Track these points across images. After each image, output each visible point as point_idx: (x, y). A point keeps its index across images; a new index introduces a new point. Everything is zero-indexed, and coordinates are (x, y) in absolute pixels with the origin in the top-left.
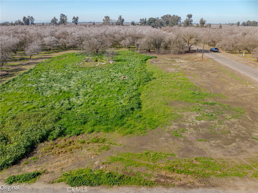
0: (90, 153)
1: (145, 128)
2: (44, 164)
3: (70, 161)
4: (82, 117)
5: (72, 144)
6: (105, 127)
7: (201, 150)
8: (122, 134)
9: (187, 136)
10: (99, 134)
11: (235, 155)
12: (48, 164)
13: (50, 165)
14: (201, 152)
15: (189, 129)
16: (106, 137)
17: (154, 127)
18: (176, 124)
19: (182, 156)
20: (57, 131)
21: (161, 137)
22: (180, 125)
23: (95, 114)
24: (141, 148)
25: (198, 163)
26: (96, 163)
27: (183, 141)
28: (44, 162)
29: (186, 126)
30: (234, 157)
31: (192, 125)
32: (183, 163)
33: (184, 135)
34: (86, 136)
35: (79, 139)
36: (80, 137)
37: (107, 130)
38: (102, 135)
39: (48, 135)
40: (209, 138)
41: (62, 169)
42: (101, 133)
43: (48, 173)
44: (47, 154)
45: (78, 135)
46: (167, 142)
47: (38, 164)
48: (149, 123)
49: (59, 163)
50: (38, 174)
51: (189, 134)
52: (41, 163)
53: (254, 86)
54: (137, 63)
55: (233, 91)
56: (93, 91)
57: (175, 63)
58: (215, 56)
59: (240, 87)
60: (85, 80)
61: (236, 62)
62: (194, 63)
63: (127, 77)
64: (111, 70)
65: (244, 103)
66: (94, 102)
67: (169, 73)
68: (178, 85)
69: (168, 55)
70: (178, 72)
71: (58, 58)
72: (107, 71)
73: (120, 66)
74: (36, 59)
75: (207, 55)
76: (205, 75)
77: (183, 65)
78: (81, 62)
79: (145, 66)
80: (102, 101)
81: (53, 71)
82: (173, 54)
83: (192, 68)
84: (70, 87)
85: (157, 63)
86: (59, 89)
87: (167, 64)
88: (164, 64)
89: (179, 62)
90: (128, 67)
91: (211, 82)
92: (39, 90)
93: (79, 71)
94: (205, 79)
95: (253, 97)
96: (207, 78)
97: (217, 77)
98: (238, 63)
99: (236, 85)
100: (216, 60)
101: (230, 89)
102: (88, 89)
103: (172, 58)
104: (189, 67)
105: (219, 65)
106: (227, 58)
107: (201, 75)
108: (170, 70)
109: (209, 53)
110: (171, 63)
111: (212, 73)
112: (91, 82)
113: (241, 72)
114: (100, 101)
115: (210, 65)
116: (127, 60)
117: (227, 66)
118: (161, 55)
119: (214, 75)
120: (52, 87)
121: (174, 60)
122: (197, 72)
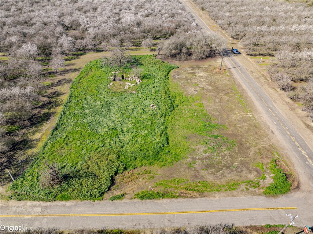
0: (144, 181)
1: (172, 162)
2: (123, 189)
3: (136, 187)
4: (133, 155)
5: (133, 176)
6: (149, 162)
7: (203, 176)
8: (159, 167)
10: (146, 167)
11: (219, 179)
12: (125, 189)
13: (127, 190)
14: (203, 177)
15: (198, 161)
16: (151, 170)
17: (178, 160)
18: (191, 157)
19: (193, 181)
20: (122, 168)
21: (181, 168)
22: (193, 158)
23: (140, 151)
24: (171, 176)
25: (200, 185)
26: (149, 187)
27: (194, 171)
28: (122, 188)
29: (196, 158)
30: (218, 180)
31: (200, 158)
32: (192, 185)
33: (195, 166)
34: (139, 169)
35: (136, 172)
36: (136, 170)
37: (151, 164)
38: (148, 168)
39: (118, 170)
40: (208, 168)
41: (133, 191)
42: (148, 167)
43: (127, 194)
44: (122, 183)
45: (134, 169)
46: (185, 171)
47: (120, 189)
48: (175, 158)
49: (130, 188)
50: (123, 195)
51: (198, 165)
52: (121, 188)
53: (252, 114)
54: (160, 81)
55: (235, 120)
56: (133, 127)
57: (195, 78)
58: (234, 63)
59: (241, 115)
60: (123, 111)
61: (250, 75)
62: (212, 77)
63: (155, 105)
64: (140, 95)
65: (239, 134)
66: (137, 139)
67: (189, 96)
68: (195, 115)
69: (189, 61)
70: (197, 94)
71: (85, 72)
72: (137, 97)
73: (147, 87)
74: (62, 72)
75: (227, 61)
76: (218, 98)
77: (202, 82)
78: (110, 82)
79: (168, 86)
80: (141, 138)
81: (90, 98)
82: (194, 60)
83: (209, 87)
84: (113, 122)
85: (178, 78)
86: (107, 125)
87: (188, 79)
88: (185, 79)
89: (198, 76)
90: (154, 88)
91: (221, 109)
92: (91, 126)
93: (113, 98)
94: (217, 104)
95: (247, 128)
96: (219, 103)
97: (228, 101)
98: (251, 77)
99: (239, 113)
100: (233, 70)
101: (233, 118)
102: (128, 123)
103: (193, 68)
104: (206, 86)
105: (234, 80)
106: (243, 68)
107: (215, 99)
108: (190, 90)
109: (229, 56)
110: (191, 77)
111: (225, 95)
112: (128, 114)
113: (248, 94)
114: (140, 138)
115: (226, 82)
116: (151, 74)
117: (240, 84)
118: (183, 62)
119: (226, 98)
120: (100, 122)
121: (194, 73)
122: (212, 94)
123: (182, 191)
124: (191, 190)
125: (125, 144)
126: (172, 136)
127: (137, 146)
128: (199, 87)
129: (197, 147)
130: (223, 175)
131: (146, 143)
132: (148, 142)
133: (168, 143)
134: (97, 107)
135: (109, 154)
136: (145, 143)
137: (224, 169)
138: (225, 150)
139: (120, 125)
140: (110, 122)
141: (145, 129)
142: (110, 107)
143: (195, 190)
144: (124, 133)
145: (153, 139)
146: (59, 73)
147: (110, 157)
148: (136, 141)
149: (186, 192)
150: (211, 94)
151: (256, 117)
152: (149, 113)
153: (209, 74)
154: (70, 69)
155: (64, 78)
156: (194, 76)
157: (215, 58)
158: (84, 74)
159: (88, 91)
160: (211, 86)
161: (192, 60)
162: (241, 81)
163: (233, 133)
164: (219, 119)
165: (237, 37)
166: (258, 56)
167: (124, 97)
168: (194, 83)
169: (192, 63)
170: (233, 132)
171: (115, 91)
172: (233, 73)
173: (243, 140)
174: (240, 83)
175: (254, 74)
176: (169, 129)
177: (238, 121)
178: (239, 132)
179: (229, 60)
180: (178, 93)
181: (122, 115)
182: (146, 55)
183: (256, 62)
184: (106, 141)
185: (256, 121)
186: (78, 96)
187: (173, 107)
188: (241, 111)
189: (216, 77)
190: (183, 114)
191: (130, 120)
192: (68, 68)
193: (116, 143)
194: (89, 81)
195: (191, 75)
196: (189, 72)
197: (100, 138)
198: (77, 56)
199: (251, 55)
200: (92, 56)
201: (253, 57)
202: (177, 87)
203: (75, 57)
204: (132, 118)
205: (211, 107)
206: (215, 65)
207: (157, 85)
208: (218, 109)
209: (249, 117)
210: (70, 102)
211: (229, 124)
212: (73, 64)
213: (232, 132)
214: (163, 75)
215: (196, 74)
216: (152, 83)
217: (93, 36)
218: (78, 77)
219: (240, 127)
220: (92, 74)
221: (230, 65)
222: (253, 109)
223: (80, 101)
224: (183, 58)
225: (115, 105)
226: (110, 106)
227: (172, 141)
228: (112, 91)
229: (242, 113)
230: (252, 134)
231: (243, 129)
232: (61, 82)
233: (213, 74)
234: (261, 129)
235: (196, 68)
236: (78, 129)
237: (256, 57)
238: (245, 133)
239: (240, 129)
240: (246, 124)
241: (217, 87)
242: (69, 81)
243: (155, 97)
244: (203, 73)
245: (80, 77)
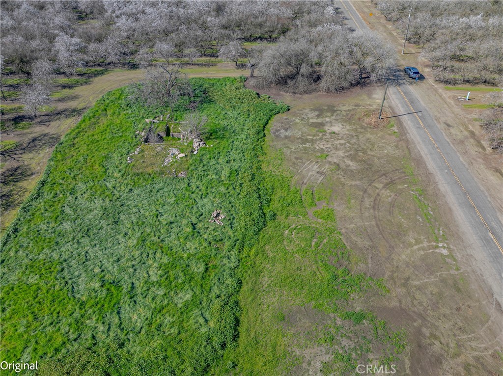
53: (449, 248)
54: (246, 144)
55: (408, 265)
56: (159, 279)
57: (321, 139)
58: (409, 100)
59: (423, 249)
60: (146, 229)
61: (444, 135)
62: (361, 136)
63: (223, 213)
64: (194, 183)
65: (414, 312)
66: (162, 318)
67: (304, 187)
68: (313, 244)
69: (314, 94)
70: (322, 183)
71: (90, 119)
72: (186, 190)
73: (213, 162)
74: (47, 117)
75: (394, 96)
76: (370, 196)
77: (337, 149)
78: (136, 145)
79: (261, 158)
80: (174, 316)
81: (85, 187)
82: (325, 92)
83: (351, 163)
84: (118, 260)
85: (286, 137)
86: (100, 270)
87: (307, 141)
88: (300, 141)
89: (330, 133)
90: (228, 165)
91: (376, 229)
92: (66, 273)
93: (133, 188)
94: (367, 214)
95: (435, 290)
96: (372, 211)
97: (392, 205)
98: (446, 138)
99: (418, 242)
100: (407, 121)
101: (404, 257)
102: (150, 267)
103: (320, 112)
104: (345, 160)
105: (407, 147)
106: (430, 115)
107: (363, 198)
108: (308, 171)
109: (400, 85)
110: (314, 136)
111: (386, 186)
112: (155, 239)
113: (440, 186)
114: (170, 315)
115: (389, 150)
116: (229, 127)
117: (421, 157)
118: (300, 96)
119: (387, 195)
120: (87, 260)
121: (323, 124)
122: (358, 183)
126: (250, 313)
127: (157, 342)
128: (330, 163)
129: (307, 353)
131: (182, 336)
132: (186, 331)
133: (236, 337)
134: (91, 216)
136: (179, 333)
139: (131, 270)
140: (111, 261)
141: (187, 286)
145: (202, 320)
146: (39, 120)
148: (160, 326)
150: (354, 183)
151: (458, 256)
152: (206, 236)
153: (354, 127)
154: (65, 110)
155: (47, 131)
156: (321, 132)
157: (369, 88)
158: (88, 122)
159: (84, 169)
160: (357, 161)
161: (320, 91)
162: (423, 150)
163: (401, 307)
164: (370, 261)
165: (416, 39)
166: (460, 86)
167: (157, 187)
168: (318, 151)
169: (320, 99)
170: (400, 302)
171: (141, 171)
172: (407, 127)
173: (424, 330)
174: (422, 154)
175: (452, 130)
176: (245, 287)
177: (415, 267)
178: (415, 302)
179: (399, 92)
180: (280, 179)
182: (224, 79)
183: (455, 98)
184: (88, 322)
185: (458, 269)
186: (61, 181)
187: (262, 220)
188: (422, 237)
189: (368, 136)
190: (285, 243)
191: (158, 255)
192: (61, 106)
194: (93, 142)
195: (314, 131)
196: (311, 121)
198: (89, 77)
199: (447, 82)
200: (118, 79)
201: (450, 86)
202: (280, 162)
203: (84, 79)
204: (164, 250)
205: (352, 223)
206: (367, 105)
207: (237, 157)
208: (369, 229)
209: (442, 255)
210: (37, 198)
211: (392, 278)
212: (75, 98)
213: (397, 304)
214: (253, 131)
215: (326, 128)
216: (225, 150)
218: (73, 131)
219: (419, 288)
220: (104, 122)
221: (400, 106)
222: (452, 234)
223: (61, 196)
224: (302, 88)
225: (134, 210)
226: (122, 214)
227: (248, 330)
228: (135, 171)
229: (425, 244)
230: (448, 312)
231: (426, 294)
232: (37, 142)
233: (362, 127)
234: (470, 297)
235: (327, 111)
236: (33, 279)
237: (457, 87)
238: (430, 308)
239: (418, 295)
240: (433, 279)
241: (370, 165)
242: (54, 140)
243: (227, 189)
244: (340, 124)
245: (77, 131)
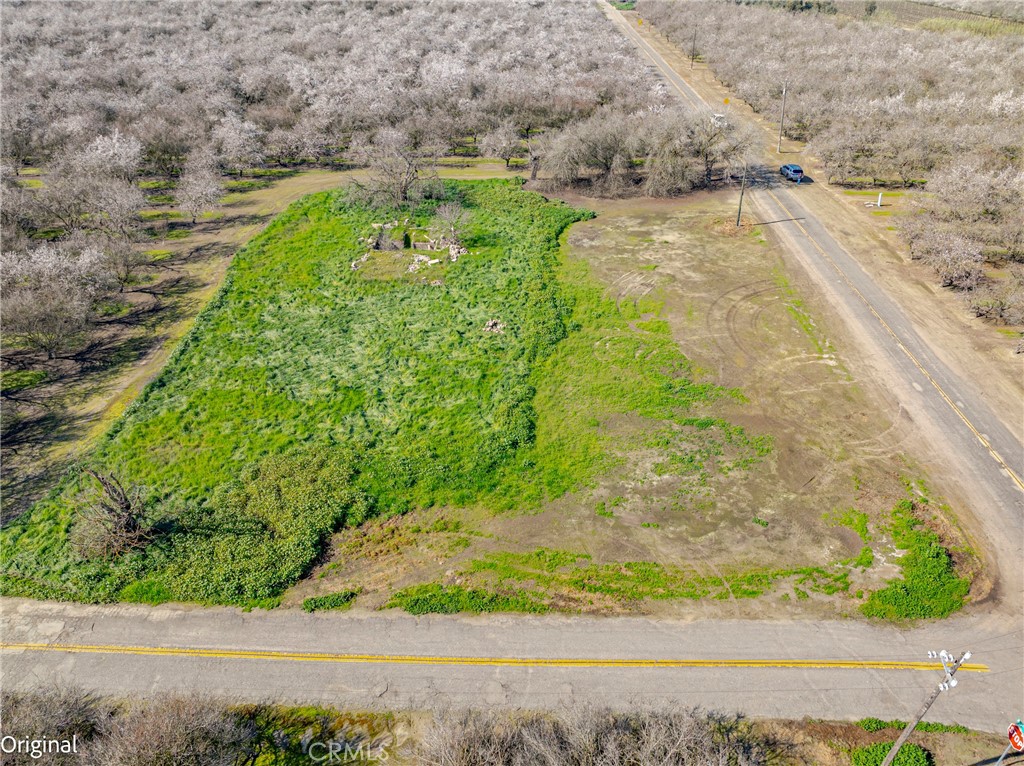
0: (433, 553)
1: (540, 496)
2: (355, 577)
3: (400, 570)
4: (404, 470)
5: (396, 536)
6: (457, 494)
7: (643, 547)
8: (491, 511)
9: (623, 515)
10: (445, 511)
11: (703, 557)
12: (361, 576)
13: (367, 579)
14: (643, 550)
15: (632, 497)
16: (462, 519)
17: (560, 493)
18: (607, 484)
19: (605, 559)
20: (360, 507)
21: (570, 518)
22: (613, 488)
23: (431, 460)
24: (529, 542)
25: (629, 573)
26: (448, 573)
27: (613, 528)
28: (353, 572)
29: (627, 489)
30: (699, 562)
31: (641, 488)
32: (602, 573)
33: (619, 512)
34: (420, 515)
35: (408, 524)
36: (408, 518)
37: (462, 501)
38: (452, 513)
39: (345, 515)
40: (666, 520)
41: (390, 584)
42: (451, 508)
43: (367, 593)
44: (355, 556)
45: (404, 514)
46: (581, 529)
47: (343, 576)
48: (550, 484)
49: (381, 574)
50: (352, 595)
51: (629, 510)
52: (349, 574)
53: (838, 359)
54: (530, 252)
55: (776, 376)
56: (417, 384)
57: (647, 249)
58: (787, 206)
59: (799, 360)
60: (390, 337)
61: (839, 243)
62: (708, 246)
63: (502, 322)
64: (455, 292)
65: (785, 420)
66: (425, 421)
67: (622, 299)
68: (637, 355)
69: (634, 199)
70: (649, 296)
71: (284, 224)
72: (444, 299)
73: (482, 270)
74: (212, 225)
75: (761, 201)
76: (721, 308)
77: (671, 259)
78: (361, 252)
79: (554, 268)
80: (442, 418)
81: (290, 296)
82: (652, 196)
83: (693, 275)
84: (354, 367)
85: (592, 247)
86: (330, 376)
87: (625, 251)
88: (613, 250)
89: (660, 243)
90: (505, 274)
91: (730, 340)
92: (279, 379)
93: (365, 297)
94: (717, 326)
95: (815, 400)
96: (724, 323)
97: (755, 317)
98: (842, 247)
99: (791, 353)
100: (781, 229)
101: (771, 368)
102: (402, 373)
103: (645, 220)
104: (685, 271)
105: (781, 257)
106: (817, 222)
107: (711, 309)
108: (628, 283)
109: (772, 188)
110: (636, 245)
111: (746, 298)
112: (406, 347)
113: (828, 298)
114: (437, 418)
115: (753, 260)
116: (502, 234)
117: (802, 267)
118: (612, 201)
119: (748, 308)
120: (308, 367)
121: (648, 233)
122: (703, 295)
123: (564, 591)
124: (596, 590)
125: (383, 435)
126: (549, 418)
127: (423, 441)
128: (661, 274)
129: (632, 456)
130: (716, 547)
131: (455, 437)
132: (461, 432)
133: (531, 438)
134: (306, 325)
135: (322, 465)
136: (452, 433)
137: (725, 528)
138: (731, 466)
139: (376, 377)
140: (345, 368)
141: (458, 390)
142: (352, 324)
143: (610, 590)
144: (385, 403)
145: (482, 423)
146: (201, 227)
147: (325, 472)
148: (424, 428)
149: (576, 596)
150: (697, 295)
151: (852, 367)
152: (479, 345)
153: (698, 236)
154: (240, 217)
155: (215, 239)
156: (646, 241)
157: (723, 192)
158: (280, 227)
159: (285, 278)
160: (702, 272)
161: (644, 195)
162: (806, 261)
163: (766, 417)
164: (721, 372)
165: (800, 133)
166: (870, 191)
167: (400, 296)
168: (643, 262)
169: (644, 204)
170: (765, 410)
171: (375, 278)
172: (781, 235)
173: (798, 436)
174: (804, 264)
175: (852, 239)
176: (540, 396)
177: (787, 378)
178: (786, 411)
179: (772, 197)
180: (586, 289)
181: (384, 350)
182: (491, 181)
183: (862, 206)
184: (320, 426)
185: (850, 379)
186: (251, 290)
187: (561, 330)
188: (799, 349)
189: (721, 245)
190: (596, 353)
191: (411, 363)
192: (232, 213)
193: (352, 431)
194: (292, 250)
195: (636, 240)
196: (631, 229)
197: (300, 413)
198: (270, 180)
199: (851, 186)
200: (317, 181)
201: (852, 190)
202: (583, 273)
203: (262, 182)
204: (419, 357)
205: (694, 335)
206: (719, 211)
207: (518, 266)
208: (720, 342)
209: (827, 366)
210: (220, 307)
211: (752, 388)
212: (252, 203)
213: (761, 413)
214: (542, 237)
215: (654, 237)
216: (499, 258)
217: (325, 122)
218: (260, 237)
219: (791, 398)
220: (305, 228)
221: (770, 211)
222: (841, 342)
223: (256, 305)
224: (614, 190)
225: (369, 319)
226: (352, 322)
227: (549, 433)
228: (363, 277)
229: (803, 356)
230: (833, 420)
231: (801, 403)
232: (203, 252)
233: (710, 236)
234: (866, 406)
235: (655, 218)
236: (232, 386)
237: (864, 191)
238: (807, 416)
239: (790, 404)
240: (813, 389)
241: (722, 276)
242: (228, 250)
243: (506, 298)
244: (676, 234)
245: (266, 236)
